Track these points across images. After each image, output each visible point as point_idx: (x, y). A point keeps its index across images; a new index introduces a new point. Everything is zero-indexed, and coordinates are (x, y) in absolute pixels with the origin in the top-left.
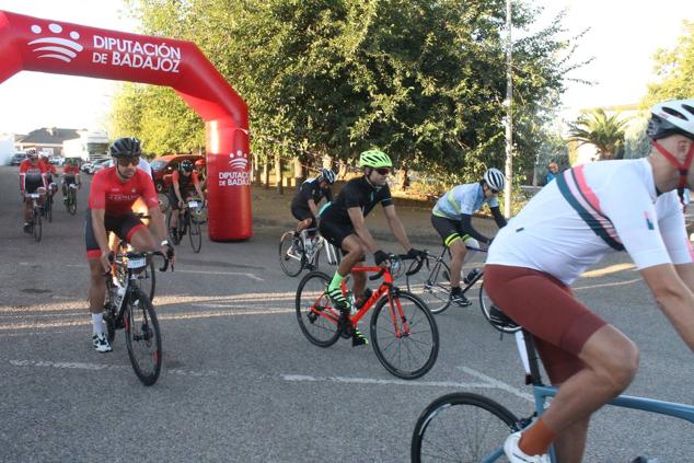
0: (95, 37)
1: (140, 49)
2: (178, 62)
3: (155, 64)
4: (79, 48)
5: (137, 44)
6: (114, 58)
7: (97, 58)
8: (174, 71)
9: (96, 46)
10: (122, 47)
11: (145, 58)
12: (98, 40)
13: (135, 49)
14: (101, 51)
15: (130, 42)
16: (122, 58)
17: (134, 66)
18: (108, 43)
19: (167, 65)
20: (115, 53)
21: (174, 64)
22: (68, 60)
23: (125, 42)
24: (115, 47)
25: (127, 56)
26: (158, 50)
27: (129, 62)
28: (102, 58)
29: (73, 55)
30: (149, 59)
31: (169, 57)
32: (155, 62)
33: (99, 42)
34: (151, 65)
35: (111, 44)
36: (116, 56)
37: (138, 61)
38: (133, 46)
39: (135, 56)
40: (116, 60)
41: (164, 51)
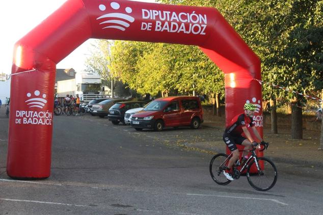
0: (143, 10)
1: (176, 18)
2: (205, 26)
3: (187, 29)
4: (132, 19)
5: (174, 13)
6: (157, 26)
7: (144, 26)
8: (202, 33)
9: (144, 17)
10: (163, 17)
11: (180, 24)
12: (145, 12)
13: (173, 18)
14: (147, 21)
15: (168, 13)
16: (162, 26)
17: (172, 31)
18: (152, 14)
19: (196, 29)
20: (157, 22)
21: (202, 28)
22: (123, 29)
23: (164, 12)
24: (157, 17)
25: (166, 23)
26: (190, 17)
27: (168, 29)
28: (148, 26)
29: (127, 25)
30: (183, 25)
31: (198, 23)
32: (187, 28)
33: (146, 14)
34: (184, 30)
35: (155, 15)
36: (158, 24)
37: (174, 27)
38: (171, 15)
39: (173, 23)
40: (158, 27)
41: (194, 18)
